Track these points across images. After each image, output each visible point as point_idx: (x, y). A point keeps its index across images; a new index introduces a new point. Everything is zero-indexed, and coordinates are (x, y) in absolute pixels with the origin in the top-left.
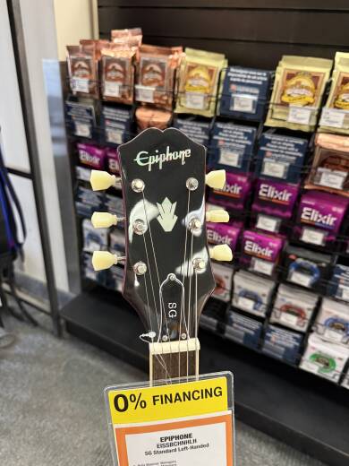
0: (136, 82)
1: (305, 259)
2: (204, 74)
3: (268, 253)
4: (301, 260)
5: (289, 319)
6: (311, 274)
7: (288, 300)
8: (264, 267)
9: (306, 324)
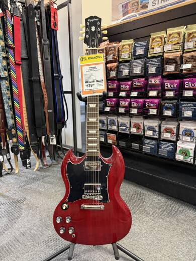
0: (107, 55)
1: (168, 103)
2: (127, 47)
3: (155, 105)
4: (166, 104)
5: (167, 136)
6: (172, 110)
7: (165, 126)
8: (153, 112)
9: (175, 137)
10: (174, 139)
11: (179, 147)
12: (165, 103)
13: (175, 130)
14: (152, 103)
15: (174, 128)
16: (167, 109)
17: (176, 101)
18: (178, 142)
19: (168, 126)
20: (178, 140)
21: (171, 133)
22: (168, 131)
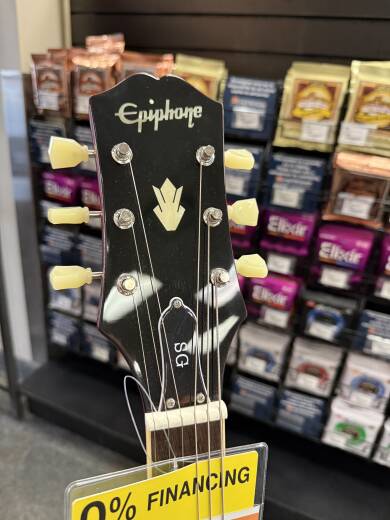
1: (327, 305)
3: (281, 300)
4: (320, 307)
5: (308, 381)
7: (306, 358)
8: (277, 318)
10: (326, 393)
11: (339, 416)
12: (317, 303)
13: (332, 374)
15: (331, 368)
16: (322, 318)
17: (353, 304)
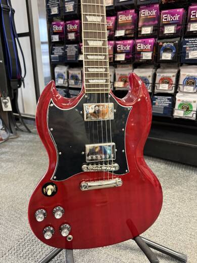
1: (167, 42)
3: (149, 47)
4: (165, 44)
5: (164, 87)
6: (172, 51)
7: (162, 75)
8: (147, 56)
9: (174, 88)
10: (172, 92)
11: (179, 100)
12: (163, 43)
13: (174, 79)
14: (145, 44)
15: (173, 76)
16: (166, 50)
17: (179, 39)
18: (178, 94)
19: (165, 75)
20: (178, 92)
21: (168, 83)
22: (165, 80)
